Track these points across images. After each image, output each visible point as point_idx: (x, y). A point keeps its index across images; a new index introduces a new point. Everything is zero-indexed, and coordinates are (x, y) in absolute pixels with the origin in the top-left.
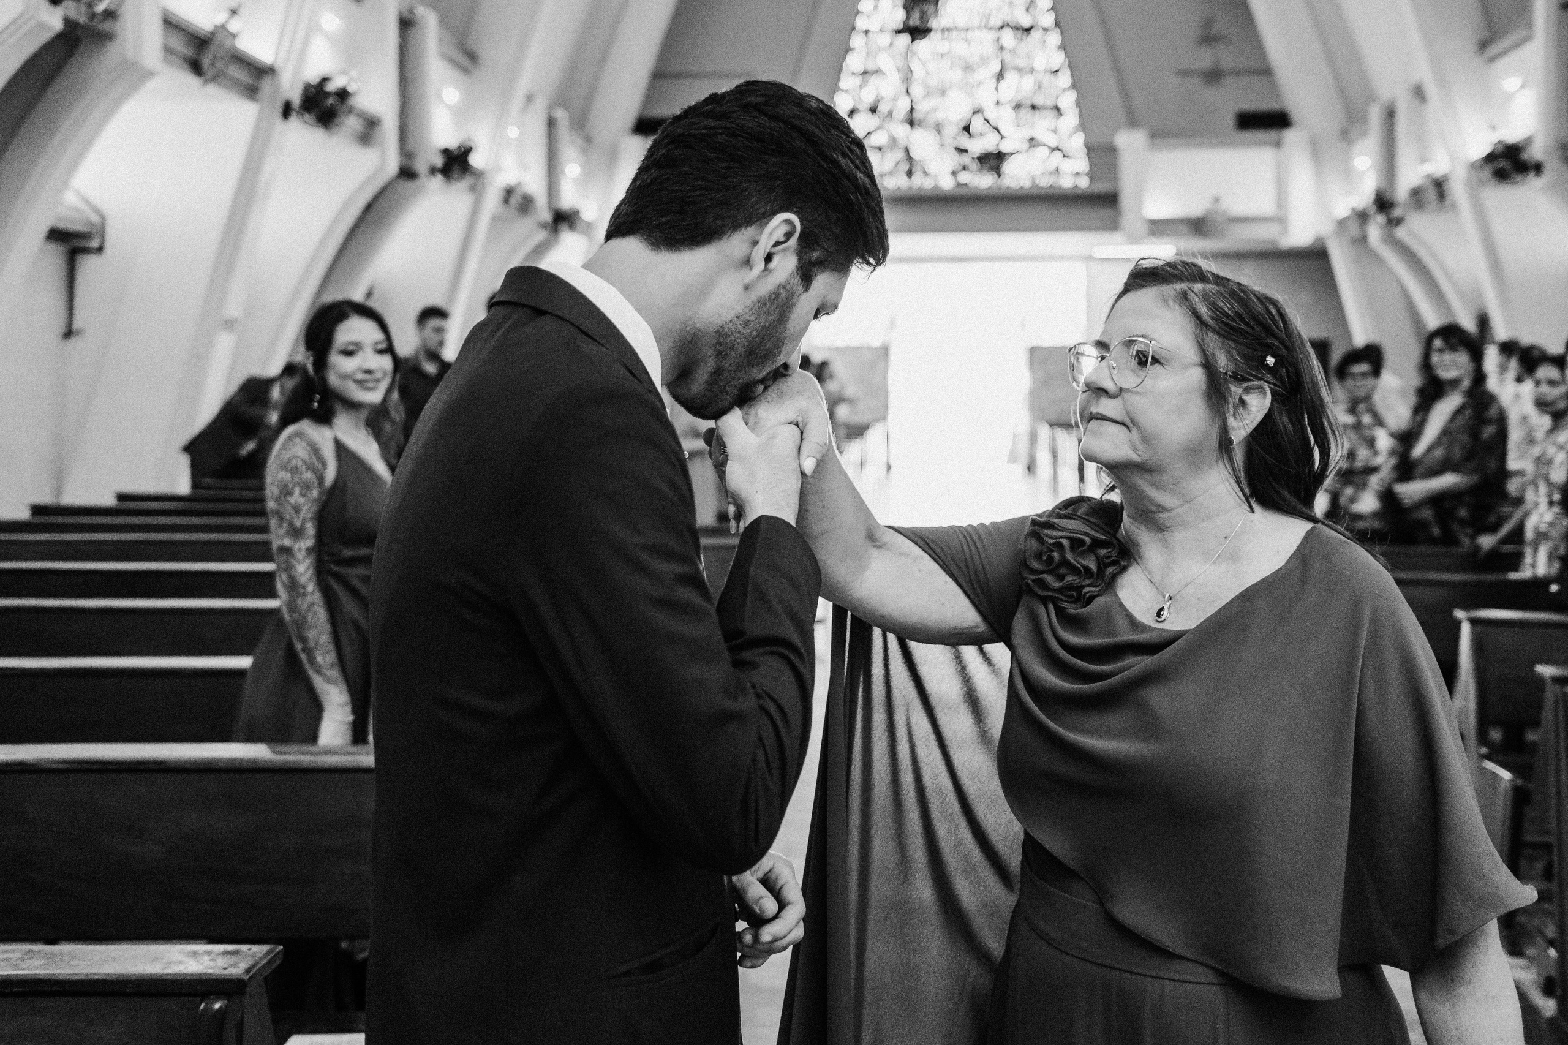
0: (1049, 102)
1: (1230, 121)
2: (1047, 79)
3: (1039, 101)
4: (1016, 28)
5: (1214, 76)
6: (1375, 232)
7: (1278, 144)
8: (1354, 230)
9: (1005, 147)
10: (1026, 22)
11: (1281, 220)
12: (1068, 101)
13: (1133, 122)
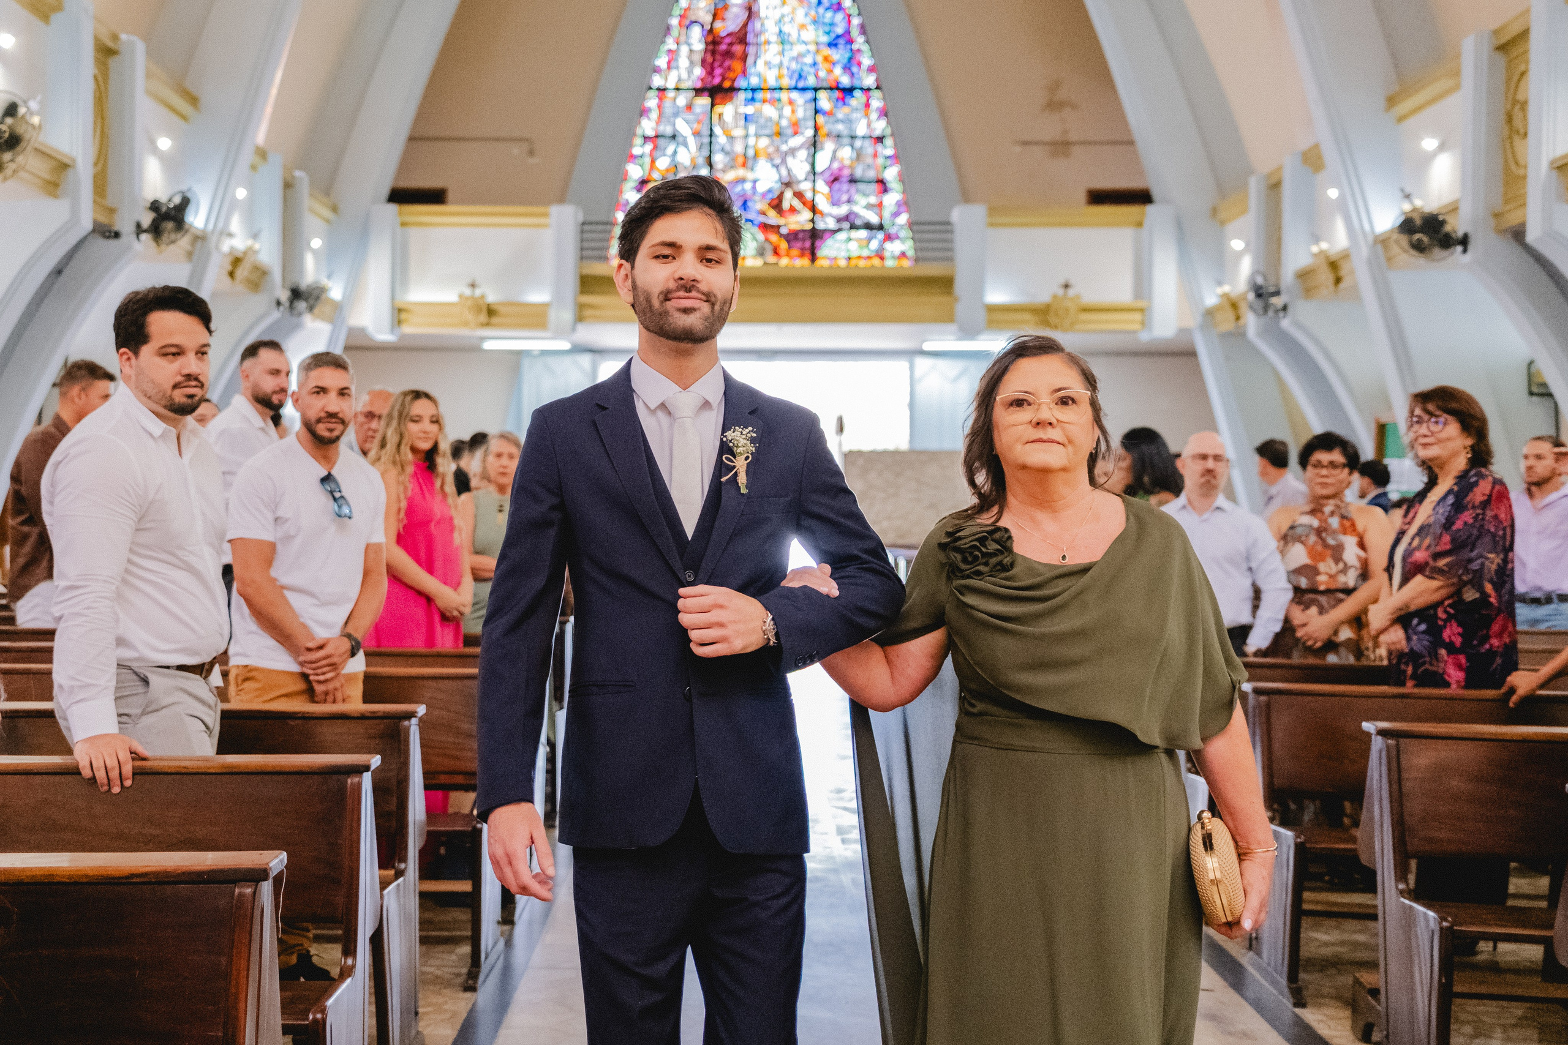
0: (871, 174)
1: (1082, 196)
2: (869, 148)
3: (858, 173)
4: (837, 87)
5: (1061, 147)
6: (1251, 322)
7: (1139, 224)
8: (1227, 323)
9: (820, 225)
10: (845, 81)
11: (1142, 310)
12: (891, 174)
13: (967, 198)
